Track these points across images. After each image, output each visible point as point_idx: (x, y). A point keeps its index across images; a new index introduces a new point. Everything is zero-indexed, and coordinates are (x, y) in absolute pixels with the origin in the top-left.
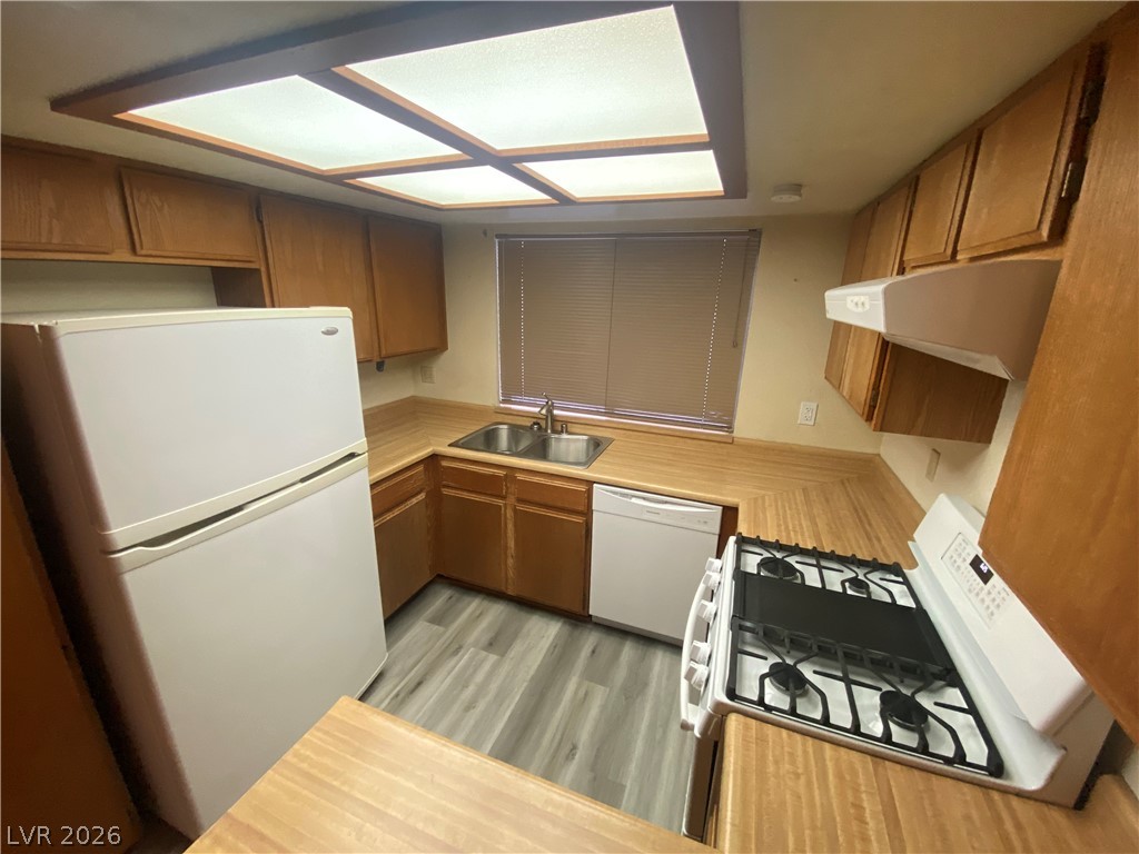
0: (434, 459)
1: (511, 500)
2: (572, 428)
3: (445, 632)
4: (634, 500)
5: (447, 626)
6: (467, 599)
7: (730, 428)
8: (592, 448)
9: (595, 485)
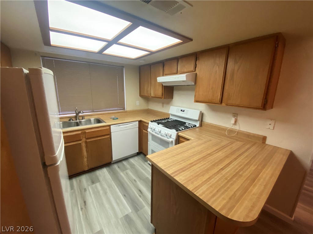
1: (84, 140)
2: (86, 117)
9: (111, 126)
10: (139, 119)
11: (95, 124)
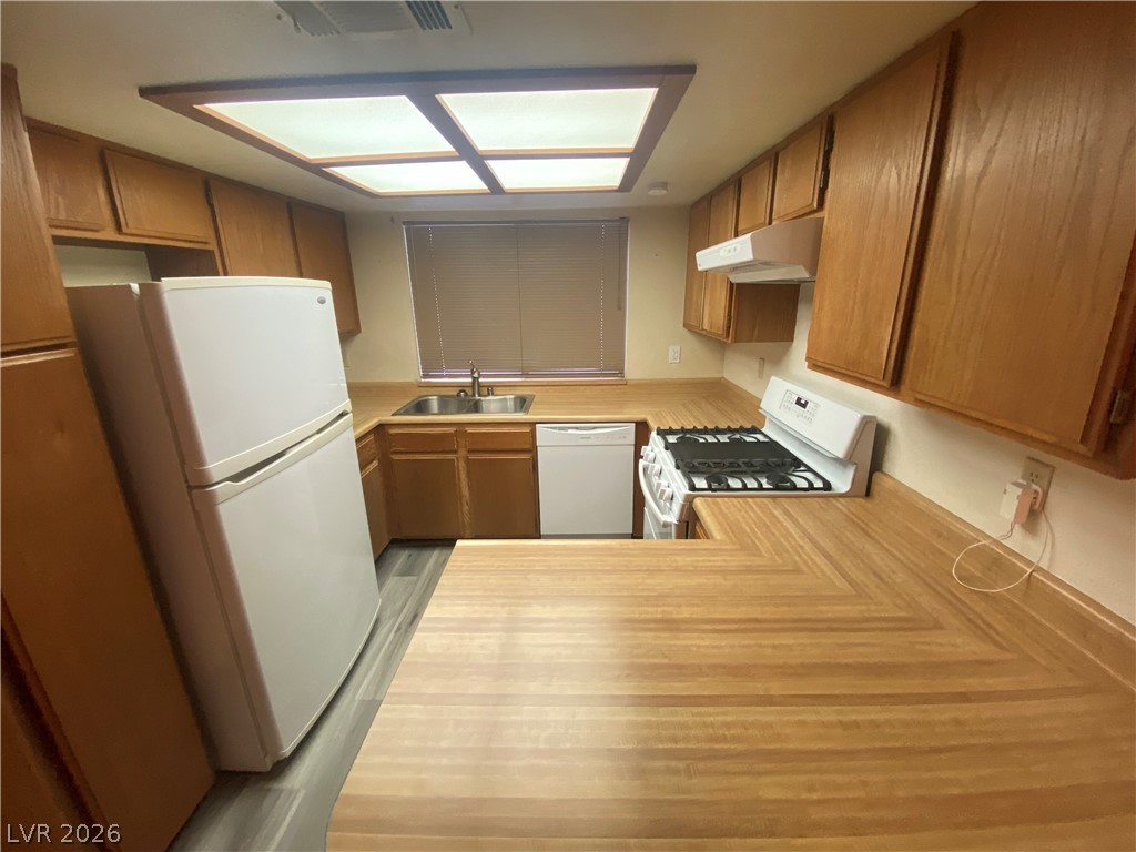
0: (380, 429)
1: (462, 453)
2: (496, 390)
3: (418, 581)
4: (570, 431)
5: (419, 574)
6: (426, 553)
7: (622, 373)
8: (518, 404)
9: (537, 425)
10: (640, 417)
11: (515, 411)
